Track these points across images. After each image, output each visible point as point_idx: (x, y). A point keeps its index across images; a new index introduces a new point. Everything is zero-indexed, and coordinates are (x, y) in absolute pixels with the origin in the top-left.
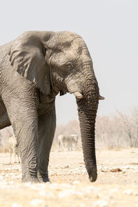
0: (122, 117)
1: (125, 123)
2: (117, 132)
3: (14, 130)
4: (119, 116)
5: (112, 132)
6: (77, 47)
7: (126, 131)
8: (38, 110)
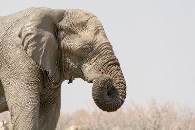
0: (138, 109)
1: (140, 116)
2: (130, 126)
3: (12, 116)
4: (133, 109)
5: (125, 126)
6: (93, 28)
7: (140, 126)
8: (41, 96)
